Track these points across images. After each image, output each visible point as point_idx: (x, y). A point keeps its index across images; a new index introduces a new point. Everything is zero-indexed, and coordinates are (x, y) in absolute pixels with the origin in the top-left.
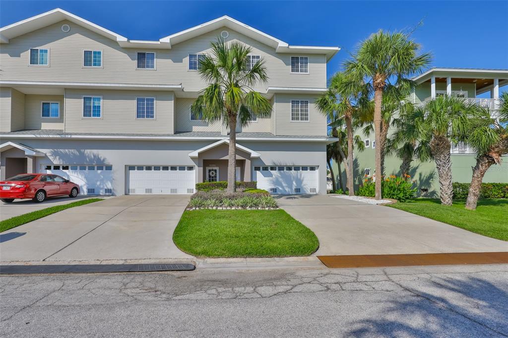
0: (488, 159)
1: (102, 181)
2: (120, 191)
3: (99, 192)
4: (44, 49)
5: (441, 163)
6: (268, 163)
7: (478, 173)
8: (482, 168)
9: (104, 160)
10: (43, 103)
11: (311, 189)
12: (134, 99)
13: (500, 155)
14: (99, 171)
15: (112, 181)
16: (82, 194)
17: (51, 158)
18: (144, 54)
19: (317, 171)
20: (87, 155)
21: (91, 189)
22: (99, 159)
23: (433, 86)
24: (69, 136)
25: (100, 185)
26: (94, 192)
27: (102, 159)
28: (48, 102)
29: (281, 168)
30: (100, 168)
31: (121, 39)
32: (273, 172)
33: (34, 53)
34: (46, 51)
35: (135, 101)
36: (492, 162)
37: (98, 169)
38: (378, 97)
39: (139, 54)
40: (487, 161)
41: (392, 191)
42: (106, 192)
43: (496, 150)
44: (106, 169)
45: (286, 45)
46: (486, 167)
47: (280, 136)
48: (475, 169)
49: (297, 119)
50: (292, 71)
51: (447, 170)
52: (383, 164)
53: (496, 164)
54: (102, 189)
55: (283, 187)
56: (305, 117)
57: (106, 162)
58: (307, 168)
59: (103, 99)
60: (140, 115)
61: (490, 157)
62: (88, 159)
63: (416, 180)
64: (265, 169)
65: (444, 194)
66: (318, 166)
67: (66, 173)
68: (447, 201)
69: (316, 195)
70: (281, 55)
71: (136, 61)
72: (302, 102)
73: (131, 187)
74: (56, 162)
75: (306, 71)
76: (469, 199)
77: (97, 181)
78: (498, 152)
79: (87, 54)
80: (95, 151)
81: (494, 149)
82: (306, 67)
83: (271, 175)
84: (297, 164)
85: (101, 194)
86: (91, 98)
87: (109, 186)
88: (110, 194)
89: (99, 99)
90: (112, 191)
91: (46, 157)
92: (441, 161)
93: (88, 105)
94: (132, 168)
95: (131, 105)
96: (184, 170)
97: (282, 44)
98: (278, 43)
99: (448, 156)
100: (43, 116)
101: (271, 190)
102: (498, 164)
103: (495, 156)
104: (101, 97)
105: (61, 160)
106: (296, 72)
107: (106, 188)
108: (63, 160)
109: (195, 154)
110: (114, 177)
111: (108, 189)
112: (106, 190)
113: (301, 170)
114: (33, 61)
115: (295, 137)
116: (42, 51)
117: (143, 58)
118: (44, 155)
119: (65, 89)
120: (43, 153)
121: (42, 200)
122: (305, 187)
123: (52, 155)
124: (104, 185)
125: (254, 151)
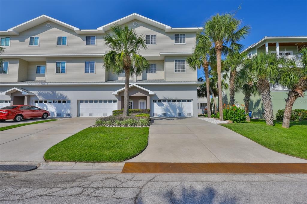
0: (294, 94)
1: (65, 109)
2: (74, 115)
3: (63, 116)
4: (37, 37)
5: (264, 97)
6: (161, 98)
7: (289, 103)
8: (291, 100)
9: (66, 97)
10: (37, 66)
11: (188, 113)
12: (83, 62)
13: (303, 91)
14: (64, 103)
15: (70, 109)
16: (54, 116)
17: (38, 97)
18: (90, 37)
19: (192, 102)
20: (57, 94)
21: (59, 114)
22: (63, 96)
23: (267, 48)
24: (46, 84)
25: (64, 111)
26: (60, 115)
27: (65, 97)
28: (39, 65)
29: (169, 101)
30: (64, 102)
31: (76, 29)
32: (164, 103)
33: (32, 39)
34: (38, 38)
35: (84, 64)
36: (297, 96)
37: (63, 102)
38: (218, 55)
39: (87, 37)
40: (294, 95)
41: (231, 115)
42: (67, 116)
43: (300, 87)
44: (67, 102)
45: (170, 28)
46: (294, 99)
47: (168, 82)
48: (287, 100)
49: (179, 71)
50: (175, 43)
51: (268, 101)
52: (234, 98)
53: (300, 97)
54: (65, 113)
55: (170, 113)
56: (183, 70)
57: (67, 98)
58: (185, 100)
59: (67, 63)
60: (86, 71)
61: (296, 92)
62: (57, 97)
63: (260, 108)
64: (160, 101)
65: (268, 118)
66: (192, 99)
67: (46, 105)
68: (269, 122)
69: (192, 117)
70: (168, 34)
71: (85, 42)
72: (181, 61)
73: (81, 112)
74: (40, 98)
75: (184, 42)
76: (284, 121)
77: (62, 109)
78: (301, 89)
79: (59, 38)
80: (61, 92)
81: (298, 87)
82: (184, 40)
83: (163, 105)
84: (179, 98)
85: (64, 116)
86: (60, 62)
87: (69, 112)
88: (69, 117)
89: (65, 63)
90: (70, 115)
91: (35, 96)
92: (264, 95)
93: (59, 66)
94: (82, 101)
95: (82, 66)
96: (107, 102)
97: (168, 27)
98: (165, 27)
99: (269, 92)
100: (37, 73)
101: (163, 114)
102: (301, 97)
103: (299, 91)
104: (66, 62)
105: (43, 97)
106: (178, 43)
107: (67, 113)
108: (44, 97)
109: (116, 93)
110: (71, 107)
111: (68, 114)
112: (67, 114)
113: (181, 102)
114: (31, 43)
115: (176, 82)
116: (36, 38)
117: (89, 39)
118: (34, 95)
119: (47, 58)
120: (33, 93)
121: (20, 120)
122: (184, 112)
123: (38, 95)
124: (66, 112)
125: (151, 90)
